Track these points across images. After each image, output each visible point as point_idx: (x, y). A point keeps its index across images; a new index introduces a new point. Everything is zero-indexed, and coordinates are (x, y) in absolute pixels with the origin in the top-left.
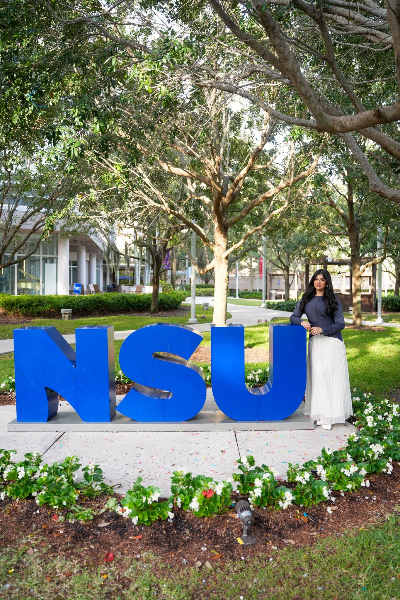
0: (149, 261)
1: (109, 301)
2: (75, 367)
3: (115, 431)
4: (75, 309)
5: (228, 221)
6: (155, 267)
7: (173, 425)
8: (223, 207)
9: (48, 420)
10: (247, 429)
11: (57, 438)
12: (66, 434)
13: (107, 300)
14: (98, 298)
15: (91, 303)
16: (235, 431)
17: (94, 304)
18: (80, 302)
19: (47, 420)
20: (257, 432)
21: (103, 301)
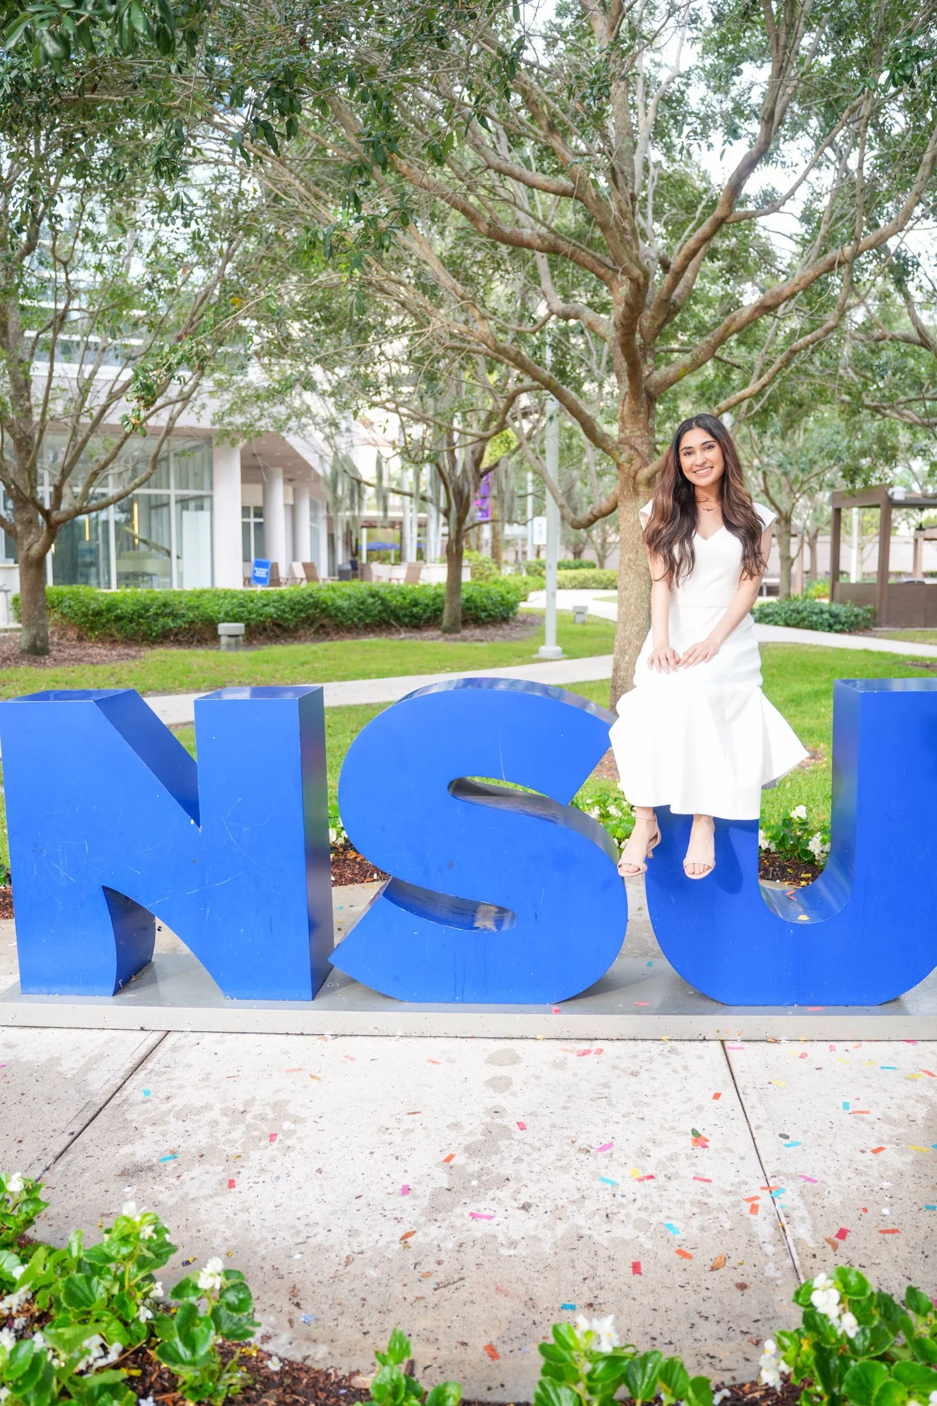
0: (438, 499)
1: (339, 602)
2: (198, 823)
3: (327, 1033)
4: (253, 623)
5: (657, 376)
6: (453, 514)
7: (518, 1016)
8: (643, 337)
9: (117, 991)
10: (763, 1036)
11: (143, 1051)
12: (171, 1039)
13: (333, 599)
14: (310, 595)
15: (292, 609)
16: (722, 1042)
17: (300, 611)
18: (265, 605)
19: (112, 990)
20: (798, 1048)
21: (324, 602)
